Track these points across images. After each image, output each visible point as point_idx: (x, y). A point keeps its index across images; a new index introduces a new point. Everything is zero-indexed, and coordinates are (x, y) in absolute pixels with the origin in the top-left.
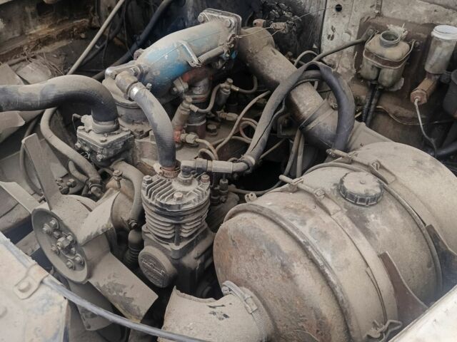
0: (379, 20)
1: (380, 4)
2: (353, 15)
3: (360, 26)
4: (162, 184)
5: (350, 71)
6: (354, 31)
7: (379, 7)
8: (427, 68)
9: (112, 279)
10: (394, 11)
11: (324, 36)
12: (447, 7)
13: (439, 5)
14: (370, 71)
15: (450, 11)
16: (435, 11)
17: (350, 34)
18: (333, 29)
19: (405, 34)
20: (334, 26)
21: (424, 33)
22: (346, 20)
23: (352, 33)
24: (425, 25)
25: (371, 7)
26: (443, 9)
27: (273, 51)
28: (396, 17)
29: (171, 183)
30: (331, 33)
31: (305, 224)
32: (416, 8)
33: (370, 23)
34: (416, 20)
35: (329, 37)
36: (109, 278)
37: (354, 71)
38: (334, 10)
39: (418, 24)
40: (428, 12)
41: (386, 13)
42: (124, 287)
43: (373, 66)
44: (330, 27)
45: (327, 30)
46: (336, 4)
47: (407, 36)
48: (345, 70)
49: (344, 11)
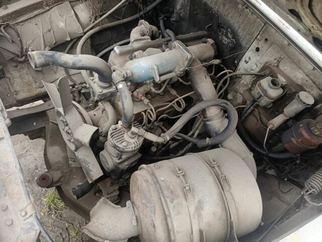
0: (275, 69)
1: (280, 60)
2: (263, 58)
3: (264, 66)
4: (120, 132)
5: (248, 85)
6: (260, 66)
7: (279, 62)
8: (285, 110)
9: (85, 157)
10: (286, 68)
11: (243, 59)
12: (314, 82)
13: (311, 79)
14: (256, 94)
15: (314, 85)
16: (307, 81)
17: (257, 66)
18: (250, 59)
19: (285, 84)
20: (251, 57)
21: (295, 89)
22: (258, 58)
23: (259, 66)
24: (297, 84)
25: (275, 59)
26: (311, 82)
27: (206, 77)
28: (285, 72)
29: (124, 133)
30: (247, 60)
31: (173, 202)
32: (298, 73)
33: (269, 68)
34: (294, 79)
35: (245, 61)
36: (84, 156)
37: (250, 86)
38: (255, 49)
39: (294, 82)
40: (302, 79)
41: (281, 67)
42: (89, 163)
43: (259, 93)
44: (248, 57)
45: (245, 57)
46: (257, 47)
47: (285, 85)
48: (246, 83)
49: (260, 53)
